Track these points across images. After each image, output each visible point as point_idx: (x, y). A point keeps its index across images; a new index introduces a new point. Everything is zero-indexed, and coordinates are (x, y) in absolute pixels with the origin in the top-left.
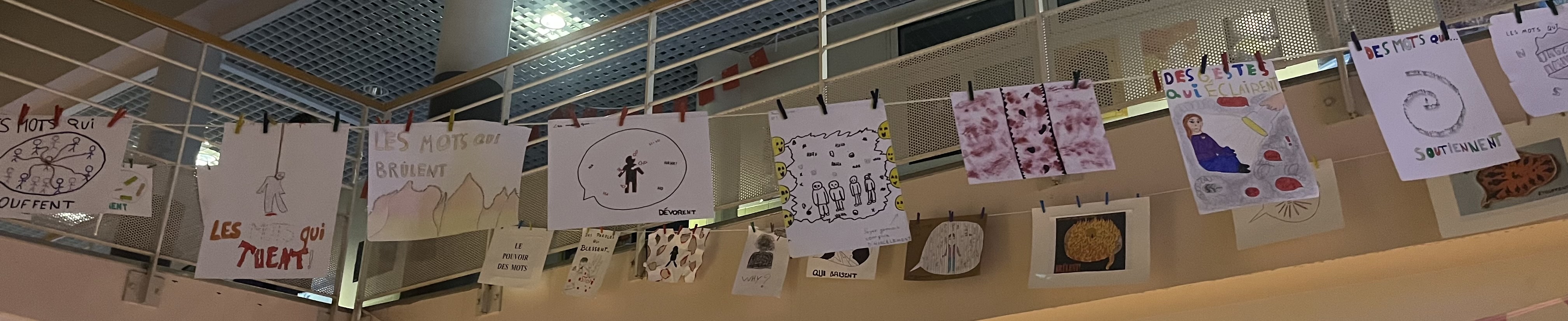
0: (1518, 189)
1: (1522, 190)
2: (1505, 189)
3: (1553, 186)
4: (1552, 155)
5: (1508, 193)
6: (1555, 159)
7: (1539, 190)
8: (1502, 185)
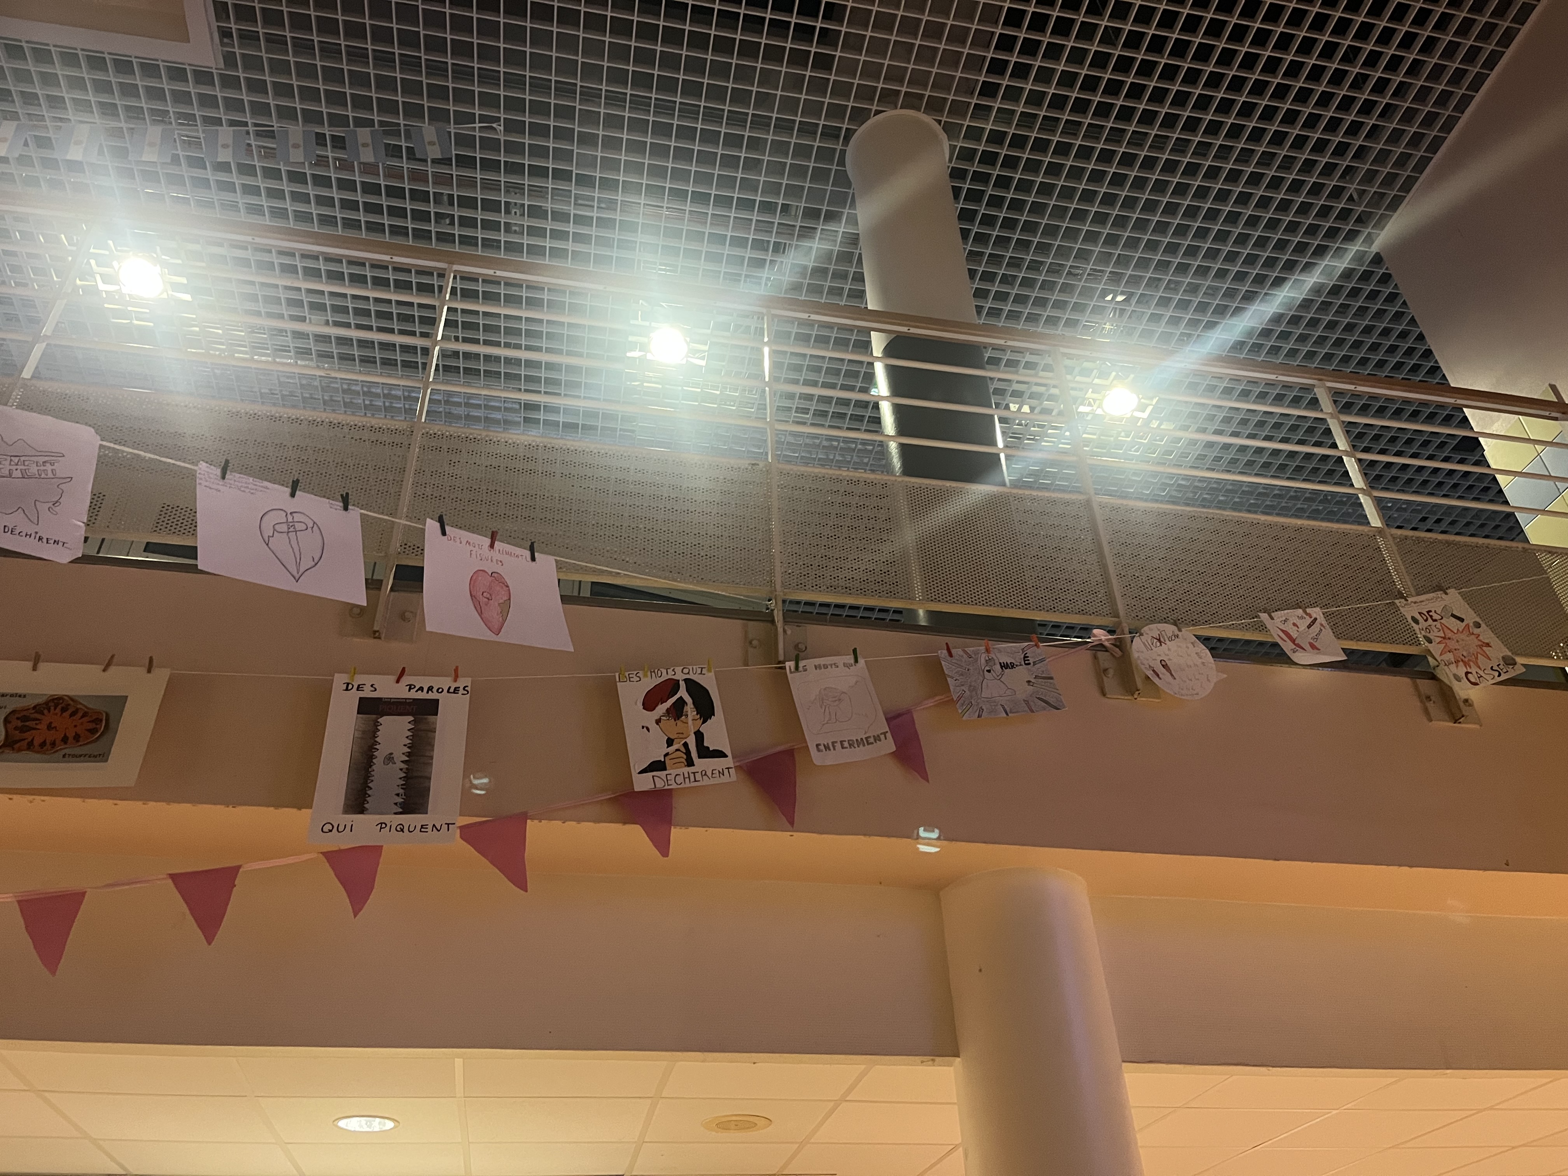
0: (42, 745)
1: (48, 746)
2: (30, 740)
3: (86, 750)
4: (107, 715)
5: (30, 746)
6: (107, 720)
7: (67, 751)
8: (28, 735)
